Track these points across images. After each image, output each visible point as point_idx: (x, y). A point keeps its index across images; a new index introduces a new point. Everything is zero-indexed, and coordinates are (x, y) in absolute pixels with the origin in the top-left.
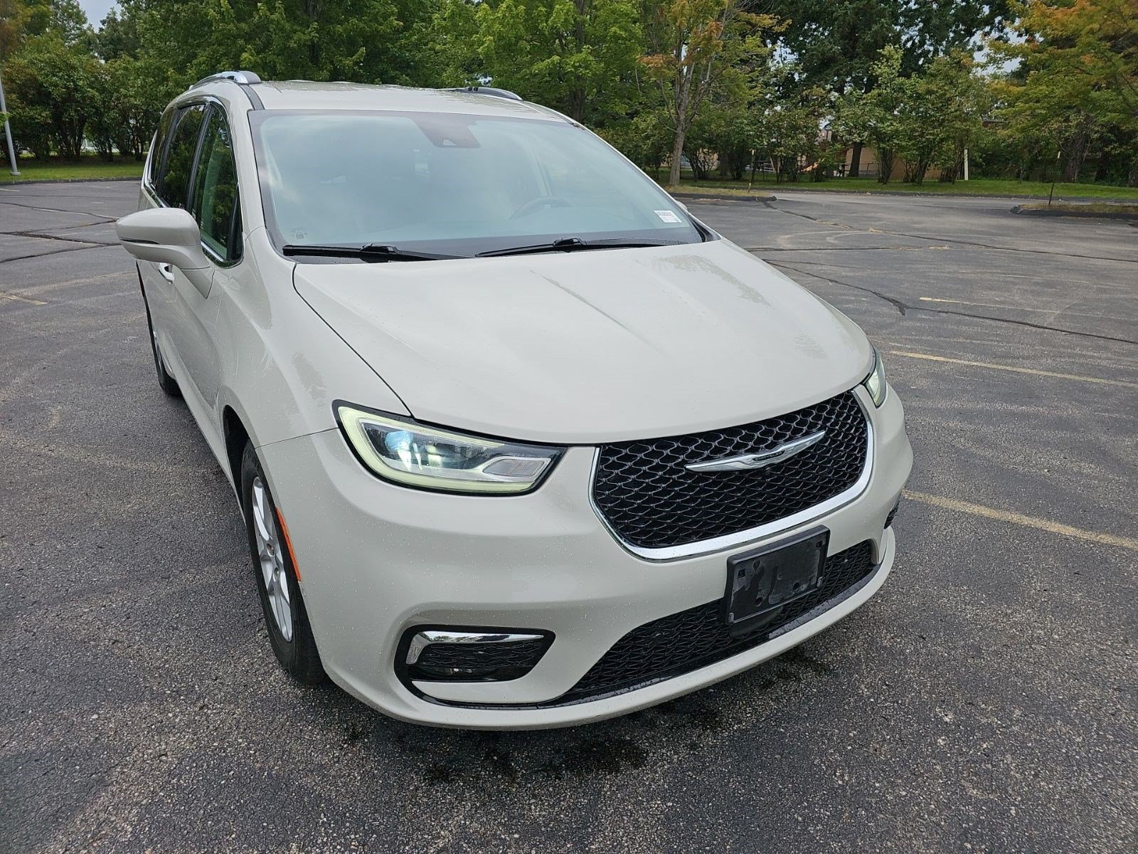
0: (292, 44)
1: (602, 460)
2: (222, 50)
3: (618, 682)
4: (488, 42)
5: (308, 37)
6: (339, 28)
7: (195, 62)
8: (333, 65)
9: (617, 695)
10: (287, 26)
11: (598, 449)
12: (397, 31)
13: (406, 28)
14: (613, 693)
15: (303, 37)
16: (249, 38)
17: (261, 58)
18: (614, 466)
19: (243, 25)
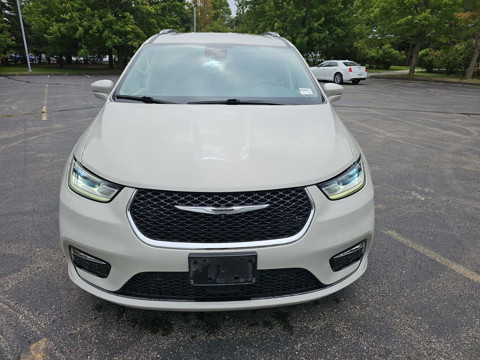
0: (295, 18)
1: (137, 195)
2: (268, 23)
3: (145, 294)
4: (376, 11)
5: (301, 15)
6: (315, 10)
7: (258, 28)
8: (310, 26)
9: (142, 299)
10: (294, 11)
11: (136, 190)
12: (341, 10)
13: (345, 8)
14: (140, 298)
15: (299, 15)
16: (279, 17)
17: (282, 25)
18: (142, 199)
19: (278, 12)
